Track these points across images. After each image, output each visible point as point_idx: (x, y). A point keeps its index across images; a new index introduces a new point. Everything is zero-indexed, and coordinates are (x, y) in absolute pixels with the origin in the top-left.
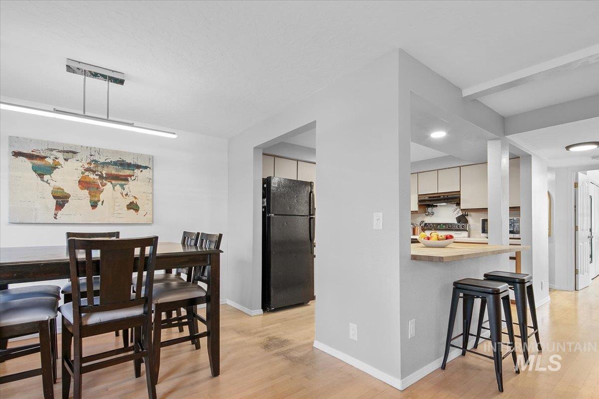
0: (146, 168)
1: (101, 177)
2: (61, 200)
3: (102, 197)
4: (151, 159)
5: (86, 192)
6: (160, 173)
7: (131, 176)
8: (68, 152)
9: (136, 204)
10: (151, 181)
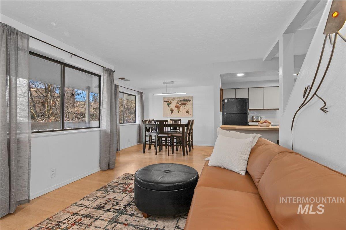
0: (191, 100)
1: (180, 104)
2: (172, 111)
3: (180, 110)
4: (192, 97)
5: (177, 109)
6: (195, 102)
7: (187, 103)
8: (173, 99)
9: (188, 111)
10: (192, 104)
